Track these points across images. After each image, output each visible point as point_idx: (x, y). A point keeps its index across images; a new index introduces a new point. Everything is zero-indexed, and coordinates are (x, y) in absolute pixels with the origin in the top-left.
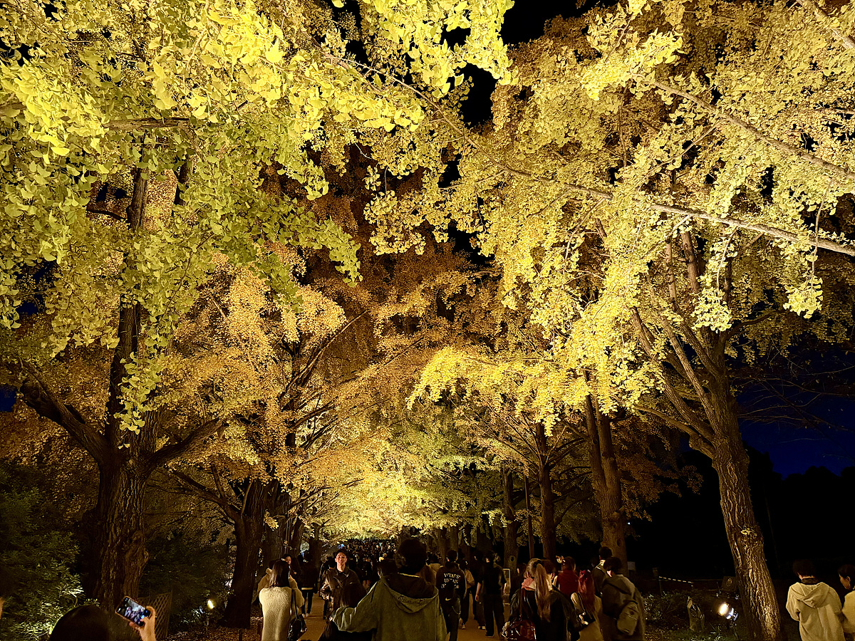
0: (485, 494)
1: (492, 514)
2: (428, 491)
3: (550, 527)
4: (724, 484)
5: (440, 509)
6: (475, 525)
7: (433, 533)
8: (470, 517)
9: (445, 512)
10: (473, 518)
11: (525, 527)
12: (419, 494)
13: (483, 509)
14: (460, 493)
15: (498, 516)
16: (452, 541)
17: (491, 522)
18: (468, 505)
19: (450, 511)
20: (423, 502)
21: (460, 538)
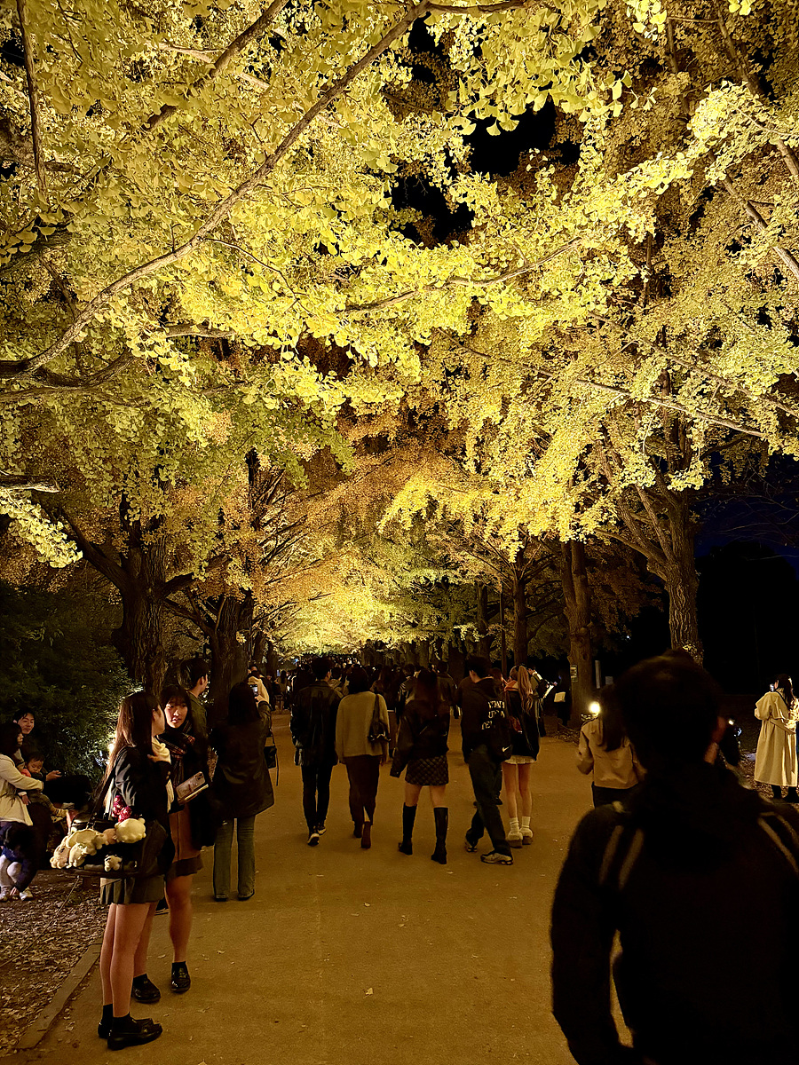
0: (457, 607)
1: (464, 628)
2: (397, 605)
3: (522, 641)
4: (673, 604)
5: (409, 623)
6: (446, 638)
7: (401, 647)
8: (442, 632)
9: (414, 625)
10: (445, 632)
11: (497, 642)
12: (388, 609)
13: (456, 624)
14: (430, 607)
15: (470, 630)
16: (422, 656)
17: (463, 636)
18: (439, 619)
19: (420, 624)
20: (391, 616)
21: (431, 652)
